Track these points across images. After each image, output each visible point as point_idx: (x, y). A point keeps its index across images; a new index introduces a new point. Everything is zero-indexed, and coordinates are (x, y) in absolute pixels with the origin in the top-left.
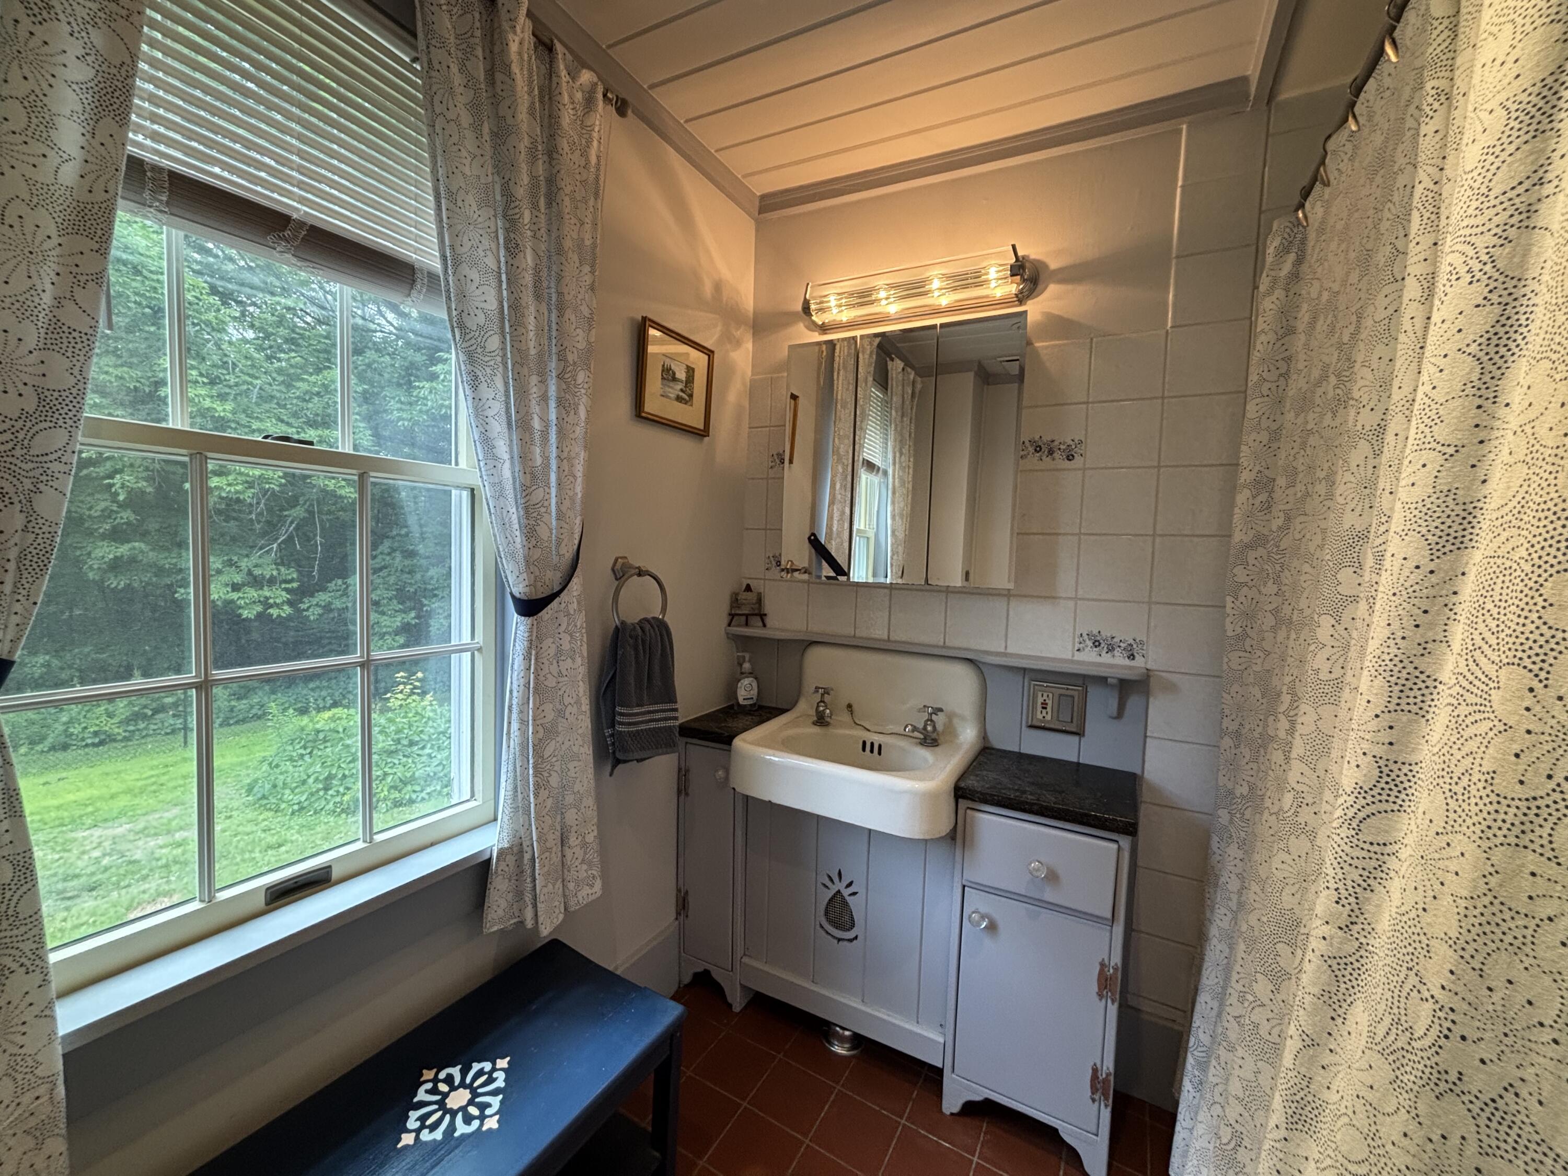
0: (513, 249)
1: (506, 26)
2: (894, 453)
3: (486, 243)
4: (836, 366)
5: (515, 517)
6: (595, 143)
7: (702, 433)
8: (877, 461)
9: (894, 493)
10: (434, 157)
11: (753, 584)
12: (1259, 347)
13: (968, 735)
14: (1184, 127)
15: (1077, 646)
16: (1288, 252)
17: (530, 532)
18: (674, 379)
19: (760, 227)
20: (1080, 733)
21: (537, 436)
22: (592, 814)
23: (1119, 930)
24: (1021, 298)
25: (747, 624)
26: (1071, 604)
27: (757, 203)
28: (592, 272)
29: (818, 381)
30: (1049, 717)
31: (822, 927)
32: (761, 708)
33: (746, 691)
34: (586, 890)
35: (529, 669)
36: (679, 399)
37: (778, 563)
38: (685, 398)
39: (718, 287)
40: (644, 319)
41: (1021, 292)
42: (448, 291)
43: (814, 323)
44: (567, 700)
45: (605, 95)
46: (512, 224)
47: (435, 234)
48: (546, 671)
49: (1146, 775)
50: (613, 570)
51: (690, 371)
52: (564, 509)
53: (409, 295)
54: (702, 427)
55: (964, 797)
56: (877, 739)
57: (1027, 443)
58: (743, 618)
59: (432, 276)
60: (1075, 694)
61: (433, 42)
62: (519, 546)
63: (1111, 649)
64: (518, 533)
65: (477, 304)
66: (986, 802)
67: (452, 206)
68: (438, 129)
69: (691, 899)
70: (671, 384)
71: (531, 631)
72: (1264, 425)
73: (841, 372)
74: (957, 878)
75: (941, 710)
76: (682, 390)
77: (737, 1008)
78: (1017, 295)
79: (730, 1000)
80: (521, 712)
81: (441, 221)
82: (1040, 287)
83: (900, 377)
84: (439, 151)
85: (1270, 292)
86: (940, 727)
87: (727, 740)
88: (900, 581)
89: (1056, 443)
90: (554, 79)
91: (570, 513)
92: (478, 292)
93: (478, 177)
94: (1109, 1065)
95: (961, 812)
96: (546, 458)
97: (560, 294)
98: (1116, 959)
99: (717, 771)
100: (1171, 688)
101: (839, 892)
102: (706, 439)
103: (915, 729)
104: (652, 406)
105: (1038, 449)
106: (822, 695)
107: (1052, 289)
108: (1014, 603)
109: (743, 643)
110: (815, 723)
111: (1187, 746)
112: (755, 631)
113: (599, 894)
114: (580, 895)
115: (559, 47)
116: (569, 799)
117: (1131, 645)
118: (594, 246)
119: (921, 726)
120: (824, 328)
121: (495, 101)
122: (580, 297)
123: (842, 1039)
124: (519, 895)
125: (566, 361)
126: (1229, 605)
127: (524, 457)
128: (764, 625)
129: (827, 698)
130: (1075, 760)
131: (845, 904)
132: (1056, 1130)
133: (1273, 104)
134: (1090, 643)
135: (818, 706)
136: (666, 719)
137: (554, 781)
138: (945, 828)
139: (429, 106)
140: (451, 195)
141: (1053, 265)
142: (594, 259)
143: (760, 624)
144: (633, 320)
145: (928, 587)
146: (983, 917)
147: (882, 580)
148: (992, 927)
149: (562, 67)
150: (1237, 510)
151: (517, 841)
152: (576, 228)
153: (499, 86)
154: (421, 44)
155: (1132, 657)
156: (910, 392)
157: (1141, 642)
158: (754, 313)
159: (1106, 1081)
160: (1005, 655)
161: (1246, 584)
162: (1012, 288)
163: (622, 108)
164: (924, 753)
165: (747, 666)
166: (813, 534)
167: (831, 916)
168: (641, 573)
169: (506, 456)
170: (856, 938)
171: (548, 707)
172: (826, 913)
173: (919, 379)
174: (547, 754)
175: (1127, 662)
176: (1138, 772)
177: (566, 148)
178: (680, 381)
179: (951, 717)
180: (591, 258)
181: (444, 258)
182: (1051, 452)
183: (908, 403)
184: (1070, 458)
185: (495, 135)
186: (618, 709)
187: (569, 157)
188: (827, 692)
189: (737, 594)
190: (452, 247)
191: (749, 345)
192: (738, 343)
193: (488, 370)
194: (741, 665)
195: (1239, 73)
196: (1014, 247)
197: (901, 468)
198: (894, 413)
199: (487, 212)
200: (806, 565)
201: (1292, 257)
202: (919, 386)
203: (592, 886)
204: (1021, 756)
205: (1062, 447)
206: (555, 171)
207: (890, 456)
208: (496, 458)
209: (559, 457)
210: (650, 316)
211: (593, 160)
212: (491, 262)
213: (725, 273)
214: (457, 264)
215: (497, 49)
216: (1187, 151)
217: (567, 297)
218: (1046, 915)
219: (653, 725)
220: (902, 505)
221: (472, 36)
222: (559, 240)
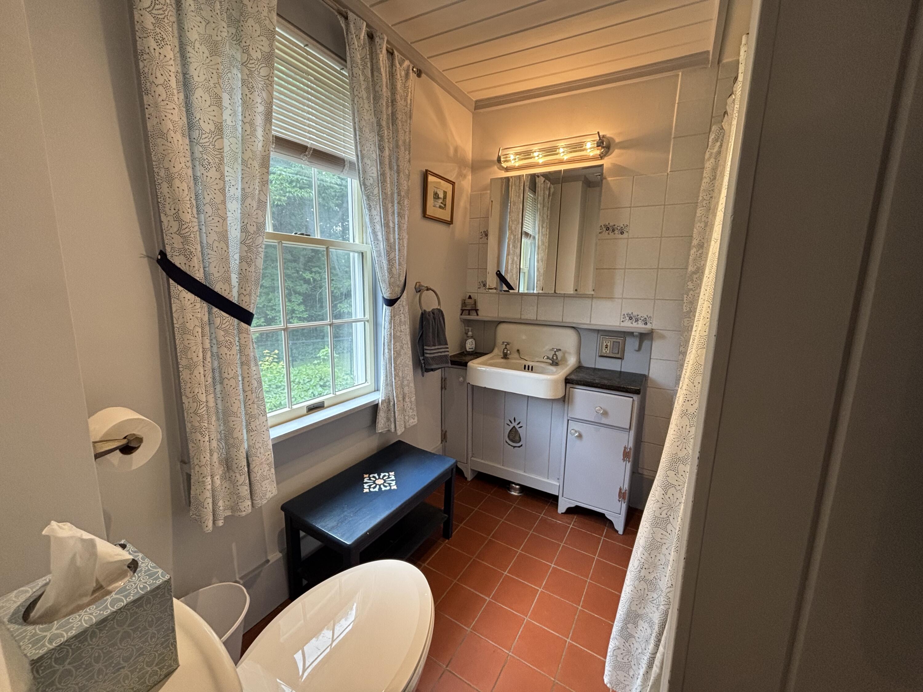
0: (381, 149)
1: (379, 51)
2: (539, 227)
3: (372, 147)
4: (510, 184)
5: (385, 265)
6: (410, 94)
7: (449, 223)
8: (530, 232)
9: (539, 248)
10: (354, 114)
11: (473, 296)
12: (703, 184)
13: (572, 361)
14: (680, 74)
15: (622, 319)
16: (717, 141)
17: (390, 271)
18: (438, 198)
19: (475, 116)
20: (621, 358)
21: (391, 229)
22: (413, 390)
23: (632, 433)
24: (601, 157)
25: (469, 314)
26: (620, 301)
27: (474, 105)
28: (409, 154)
29: (502, 191)
30: (608, 352)
31: (507, 442)
32: (476, 353)
33: (470, 345)
34: (412, 420)
35: (391, 328)
36: (440, 207)
37: (485, 285)
38: (443, 207)
39: (456, 150)
40: (427, 171)
41: (602, 153)
42: (359, 170)
43: (503, 167)
44: (404, 342)
45: (413, 70)
46: (381, 138)
47: (354, 145)
48: (396, 329)
49: (650, 375)
50: (415, 288)
51: (445, 193)
52: (401, 261)
53: (342, 171)
54: (449, 220)
55: (569, 383)
56: (531, 364)
57: (603, 226)
58: (467, 311)
59: (351, 163)
60: (620, 341)
61: (354, 65)
62: (386, 277)
63: (637, 320)
64: (386, 271)
65: (370, 175)
66: (578, 384)
67: (361, 134)
68: (356, 102)
69: (448, 434)
70: (437, 200)
71: (391, 313)
72: (703, 220)
73: (513, 187)
74: (566, 415)
75: (560, 350)
76: (441, 203)
77: (469, 479)
78: (600, 155)
79: (466, 476)
80: (388, 345)
81: (356, 140)
82: (611, 151)
83: (542, 186)
84: (356, 111)
85: (709, 159)
86: (559, 358)
87: (465, 365)
88: (541, 292)
89: (616, 226)
90: (394, 68)
91: (403, 263)
92: (370, 169)
93: (369, 120)
94: (626, 486)
95: (567, 389)
96: (395, 239)
97: (398, 166)
98: (631, 445)
99: (459, 378)
100: (662, 337)
101: (514, 427)
102: (451, 225)
103: (548, 358)
104: (430, 211)
105: (608, 229)
106: (506, 345)
107: (617, 152)
108: (594, 300)
109: (467, 323)
110: (502, 358)
111: (668, 362)
112: (473, 317)
113: (416, 422)
114: (410, 421)
115: (396, 53)
116: (406, 382)
117: (646, 318)
118: (410, 142)
119: (551, 357)
120: (507, 169)
121: (374, 84)
122: (405, 166)
123: (515, 490)
124: (388, 419)
125: (401, 196)
126: (685, 299)
127: (388, 239)
128: (478, 315)
129: (508, 347)
130: (619, 370)
131: (517, 431)
132: (604, 514)
133: (721, 65)
134: (628, 318)
135: (504, 350)
136: (445, 352)
137: (400, 374)
138: (560, 395)
139: (352, 92)
140: (361, 129)
141: (617, 140)
142: (410, 148)
143: (476, 314)
144: (421, 171)
145: (556, 295)
146: (576, 432)
147: (532, 292)
148: (580, 436)
149: (397, 62)
150: (691, 257)
151: (387, 398)
152: (403, 135)
153: (375, 78)
154: (349, 65)
155: (646, 324)
156: (547, 193)
157: (650, 317)
158: (472, 161)
159: (625, 493)
160: (590, 324)
161: (692, 289)
162: (598, 152)
163: (419, 74)
164: (553, 368)
165: (470, 333)
166: (499, 271)
167: (511, 437)
168: (428, 289)
169: (381, 239)
170: (522, 445)
171: (398, 344)
172: (509, 437)
173: (552, 186)
174: (398, 363)
175: (644, 326)
176: (647, 374)
177: (399, 98)
178: (441, 198)
179: (564, 353)
180: (409, 148)
181: (357, 156)
182: (613, 231)
183: (546, 200)
184: (622, 233)
185: (374, 99)
186: (425, 347)
187: (400, 103)
188: (508, 344)
189: (465, 300)
190: (361, 151)
191: (470, 177)
192: (465, 176)
193: (375, 203)
194: (467, 334)
195: (705, 50)
196: (598, 133)
197: (543, 235)
198: (539, 205)
199: (372, 134)
200: (494, 286)
201: (718, 144)
202: (552, 190)
203: (414, 419)
204: (595, 369)
205: (619, 228)
206: (395, 110)
207: (537, 229)
208: (378, 240)
209: (399, 238)
210: (430, 170)
211: (409, 102)
212: (374, 156)
213: (459, 142)
214: (362, 159)
215: (374, 61)
216: (681, 85)
217: (401, 167)
218: (603, 430)
219: (440, 354)
220: (543, 255)
221: (366, 58)
222: (397, 141)
